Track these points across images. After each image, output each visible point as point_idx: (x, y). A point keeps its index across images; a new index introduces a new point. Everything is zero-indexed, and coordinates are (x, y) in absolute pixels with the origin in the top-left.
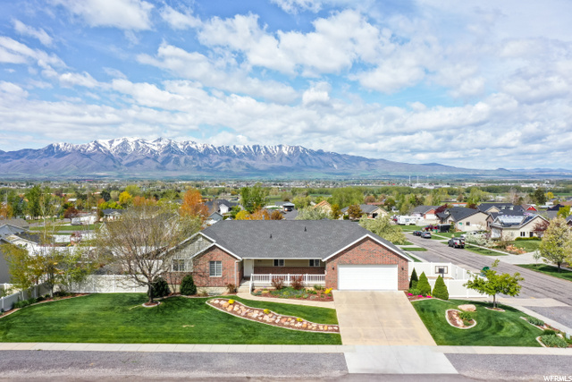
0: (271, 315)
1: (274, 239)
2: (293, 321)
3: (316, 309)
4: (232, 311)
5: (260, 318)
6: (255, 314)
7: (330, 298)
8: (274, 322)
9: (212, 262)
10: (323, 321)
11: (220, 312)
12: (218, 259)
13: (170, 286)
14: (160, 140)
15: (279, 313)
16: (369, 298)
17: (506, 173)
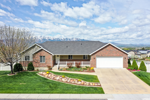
0: (65, 78)
1: (68, 47)
2: (77, 81)
3: (88, 75)
4: (48, 77)
5: (60, 80)
6: (58, 78)
7: (93, 71)
8: (67, 82)
9: (41, 57)
10: (92, 81)
11: (42, 77)
12: (44, 55)
13: (23, 67)
14: (41, 36)
15: (69, 77)
16: (111, 71)
17: (132, 45)
